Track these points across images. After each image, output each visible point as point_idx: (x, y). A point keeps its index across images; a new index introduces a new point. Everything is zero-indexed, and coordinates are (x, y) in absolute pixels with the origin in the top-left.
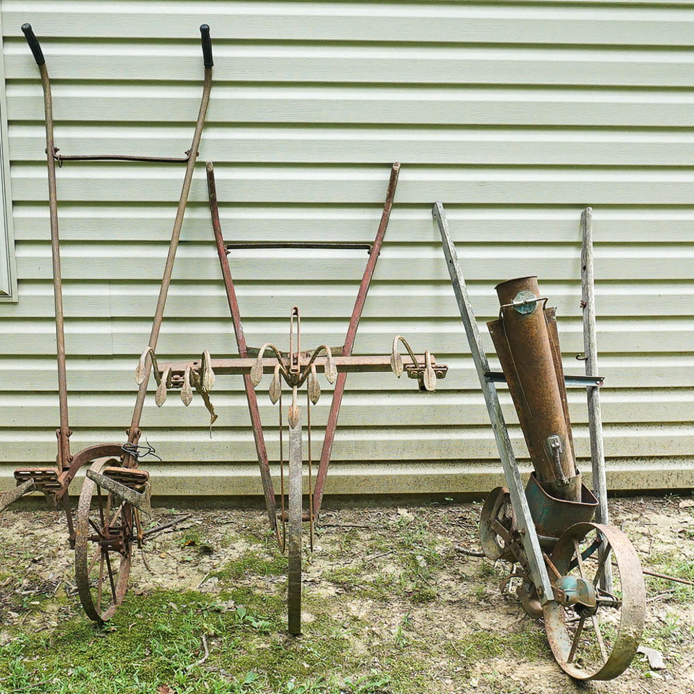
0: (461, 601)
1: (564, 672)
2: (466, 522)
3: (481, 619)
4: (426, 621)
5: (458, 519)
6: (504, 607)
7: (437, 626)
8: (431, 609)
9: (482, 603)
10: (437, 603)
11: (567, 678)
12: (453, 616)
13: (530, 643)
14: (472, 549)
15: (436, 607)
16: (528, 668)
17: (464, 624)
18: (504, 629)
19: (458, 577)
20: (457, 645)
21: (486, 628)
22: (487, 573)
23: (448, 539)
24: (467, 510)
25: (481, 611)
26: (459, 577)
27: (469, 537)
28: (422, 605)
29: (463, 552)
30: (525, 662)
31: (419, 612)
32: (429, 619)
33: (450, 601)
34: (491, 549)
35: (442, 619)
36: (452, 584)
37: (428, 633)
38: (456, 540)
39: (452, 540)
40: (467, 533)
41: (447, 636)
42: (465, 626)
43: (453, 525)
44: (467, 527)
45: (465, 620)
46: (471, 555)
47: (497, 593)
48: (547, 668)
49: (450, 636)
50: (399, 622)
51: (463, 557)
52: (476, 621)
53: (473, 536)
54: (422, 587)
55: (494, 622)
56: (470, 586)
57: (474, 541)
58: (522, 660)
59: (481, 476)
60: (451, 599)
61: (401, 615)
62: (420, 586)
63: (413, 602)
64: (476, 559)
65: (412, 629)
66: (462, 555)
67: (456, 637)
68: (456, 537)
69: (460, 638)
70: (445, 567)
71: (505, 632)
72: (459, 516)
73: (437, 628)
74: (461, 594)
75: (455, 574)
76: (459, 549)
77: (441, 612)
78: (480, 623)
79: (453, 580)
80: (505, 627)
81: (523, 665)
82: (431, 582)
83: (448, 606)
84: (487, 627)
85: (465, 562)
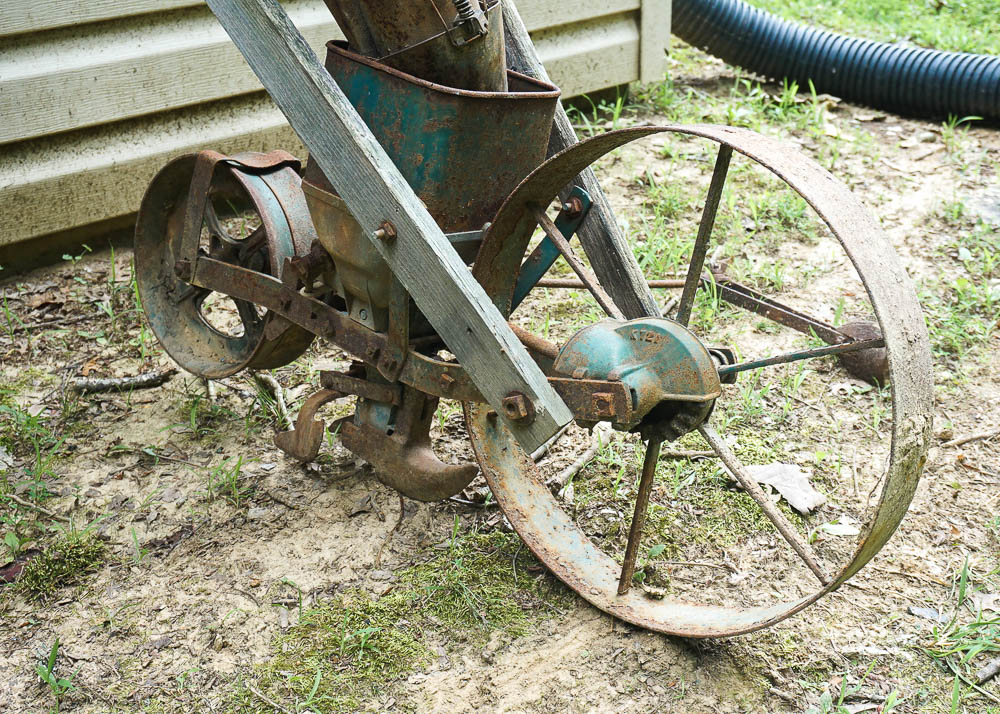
0: (187, 530)
1: (636, 629)
2: (65, 313)
3: (285, 563)
4: (115, 646)
5: (36, 313)
6: (323, 498)
7: (164, 647)
8: (109, 595)
9: (254, 512)
10: (116, 564)
11: (658, 644)
12: (195, 587)
13: (475, 579)
14: (119, 373)
15: (121, 582)
16: (523, 662)
17: (244, 604)
18: (368, 567)
19: (129, 461)
20: (265, 686)
21: (317, 584)
22: (208, 422)
23: (38, 369)
24: (50, 284)
25: (271, 537)
26: (135, 460)
27: (92, 347)
28: (68, 592)
29: (102, 389)
30: (503, 648)
31: (73, 623)
32: (124, 634)
33: (153, 544)
34: (196, 351)
35: (165, 614)
36: (126, 487)
37: (145, 686)
38: (61, 364)
39: (50, 369)
40: (83, 338)
41: (216, 666)
42: (251, 607)
43: (31, 330)
44: (75, 323)
45: (238, 586)
46: (127, 388)
47: (275, 466)
48: (576, 638)
49: (223, 663)
50: (21, 686)
51: (110, 402)
52: (274, 574)
53: (103, 342)
54: (37, 534)
55: (328, 555)
56: (181, 474)
57: (112, 351)
58: (493, 645)
59: (63, 183)
60: (151, 536)
61: (15, 659)
62: (27, 532)
63: (34, 595)
64: (146, 394)
65: (77, 693)
66: (105, 396)
67: (244, 658)
68: (57, 358)
69: (260, 655)
70: (73, 448)
71: (378, 574)
72: (38, 303)
73: (166, 656)
74: (170, 508)
75: (117, 456)
76: (87, 386)
77: (145, 590)
78: (290, 578)
79: (121, 477)
80: (370, 560)
81: (505, 660)
82: (54, 506)
83: (158, 564)
84: (317, 580)
85: (121, 415)
